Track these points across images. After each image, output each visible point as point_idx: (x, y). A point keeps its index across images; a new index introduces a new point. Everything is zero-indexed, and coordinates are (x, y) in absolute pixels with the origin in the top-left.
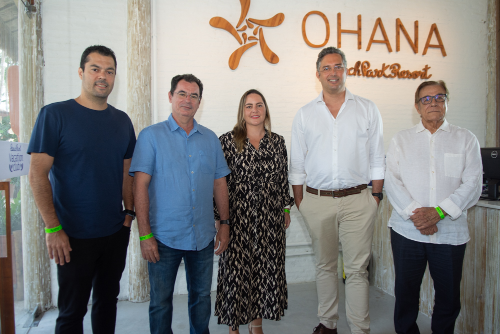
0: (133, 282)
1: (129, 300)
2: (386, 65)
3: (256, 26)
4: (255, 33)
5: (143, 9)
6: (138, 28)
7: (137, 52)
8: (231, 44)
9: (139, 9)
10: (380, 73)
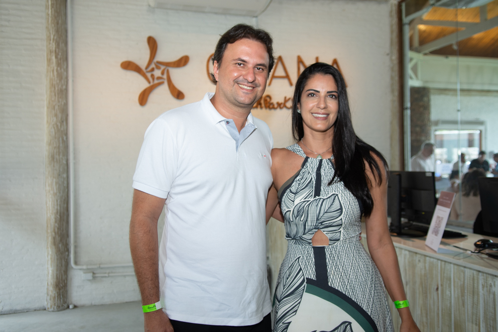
0: (50, 293)
1: (47, 309)
2: (287, 98)
3: (163, 67)
4: (163, 73)
5: (59, 57)
6: (55, 73)
7: (53, 94)
8: (141, 84)
9: (56, 57)
10: (282, 106)
